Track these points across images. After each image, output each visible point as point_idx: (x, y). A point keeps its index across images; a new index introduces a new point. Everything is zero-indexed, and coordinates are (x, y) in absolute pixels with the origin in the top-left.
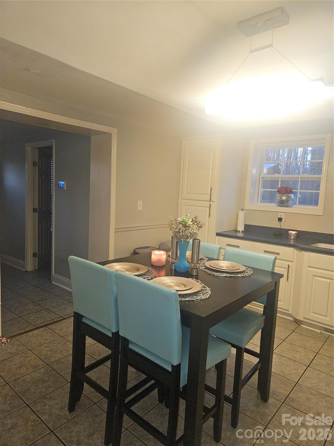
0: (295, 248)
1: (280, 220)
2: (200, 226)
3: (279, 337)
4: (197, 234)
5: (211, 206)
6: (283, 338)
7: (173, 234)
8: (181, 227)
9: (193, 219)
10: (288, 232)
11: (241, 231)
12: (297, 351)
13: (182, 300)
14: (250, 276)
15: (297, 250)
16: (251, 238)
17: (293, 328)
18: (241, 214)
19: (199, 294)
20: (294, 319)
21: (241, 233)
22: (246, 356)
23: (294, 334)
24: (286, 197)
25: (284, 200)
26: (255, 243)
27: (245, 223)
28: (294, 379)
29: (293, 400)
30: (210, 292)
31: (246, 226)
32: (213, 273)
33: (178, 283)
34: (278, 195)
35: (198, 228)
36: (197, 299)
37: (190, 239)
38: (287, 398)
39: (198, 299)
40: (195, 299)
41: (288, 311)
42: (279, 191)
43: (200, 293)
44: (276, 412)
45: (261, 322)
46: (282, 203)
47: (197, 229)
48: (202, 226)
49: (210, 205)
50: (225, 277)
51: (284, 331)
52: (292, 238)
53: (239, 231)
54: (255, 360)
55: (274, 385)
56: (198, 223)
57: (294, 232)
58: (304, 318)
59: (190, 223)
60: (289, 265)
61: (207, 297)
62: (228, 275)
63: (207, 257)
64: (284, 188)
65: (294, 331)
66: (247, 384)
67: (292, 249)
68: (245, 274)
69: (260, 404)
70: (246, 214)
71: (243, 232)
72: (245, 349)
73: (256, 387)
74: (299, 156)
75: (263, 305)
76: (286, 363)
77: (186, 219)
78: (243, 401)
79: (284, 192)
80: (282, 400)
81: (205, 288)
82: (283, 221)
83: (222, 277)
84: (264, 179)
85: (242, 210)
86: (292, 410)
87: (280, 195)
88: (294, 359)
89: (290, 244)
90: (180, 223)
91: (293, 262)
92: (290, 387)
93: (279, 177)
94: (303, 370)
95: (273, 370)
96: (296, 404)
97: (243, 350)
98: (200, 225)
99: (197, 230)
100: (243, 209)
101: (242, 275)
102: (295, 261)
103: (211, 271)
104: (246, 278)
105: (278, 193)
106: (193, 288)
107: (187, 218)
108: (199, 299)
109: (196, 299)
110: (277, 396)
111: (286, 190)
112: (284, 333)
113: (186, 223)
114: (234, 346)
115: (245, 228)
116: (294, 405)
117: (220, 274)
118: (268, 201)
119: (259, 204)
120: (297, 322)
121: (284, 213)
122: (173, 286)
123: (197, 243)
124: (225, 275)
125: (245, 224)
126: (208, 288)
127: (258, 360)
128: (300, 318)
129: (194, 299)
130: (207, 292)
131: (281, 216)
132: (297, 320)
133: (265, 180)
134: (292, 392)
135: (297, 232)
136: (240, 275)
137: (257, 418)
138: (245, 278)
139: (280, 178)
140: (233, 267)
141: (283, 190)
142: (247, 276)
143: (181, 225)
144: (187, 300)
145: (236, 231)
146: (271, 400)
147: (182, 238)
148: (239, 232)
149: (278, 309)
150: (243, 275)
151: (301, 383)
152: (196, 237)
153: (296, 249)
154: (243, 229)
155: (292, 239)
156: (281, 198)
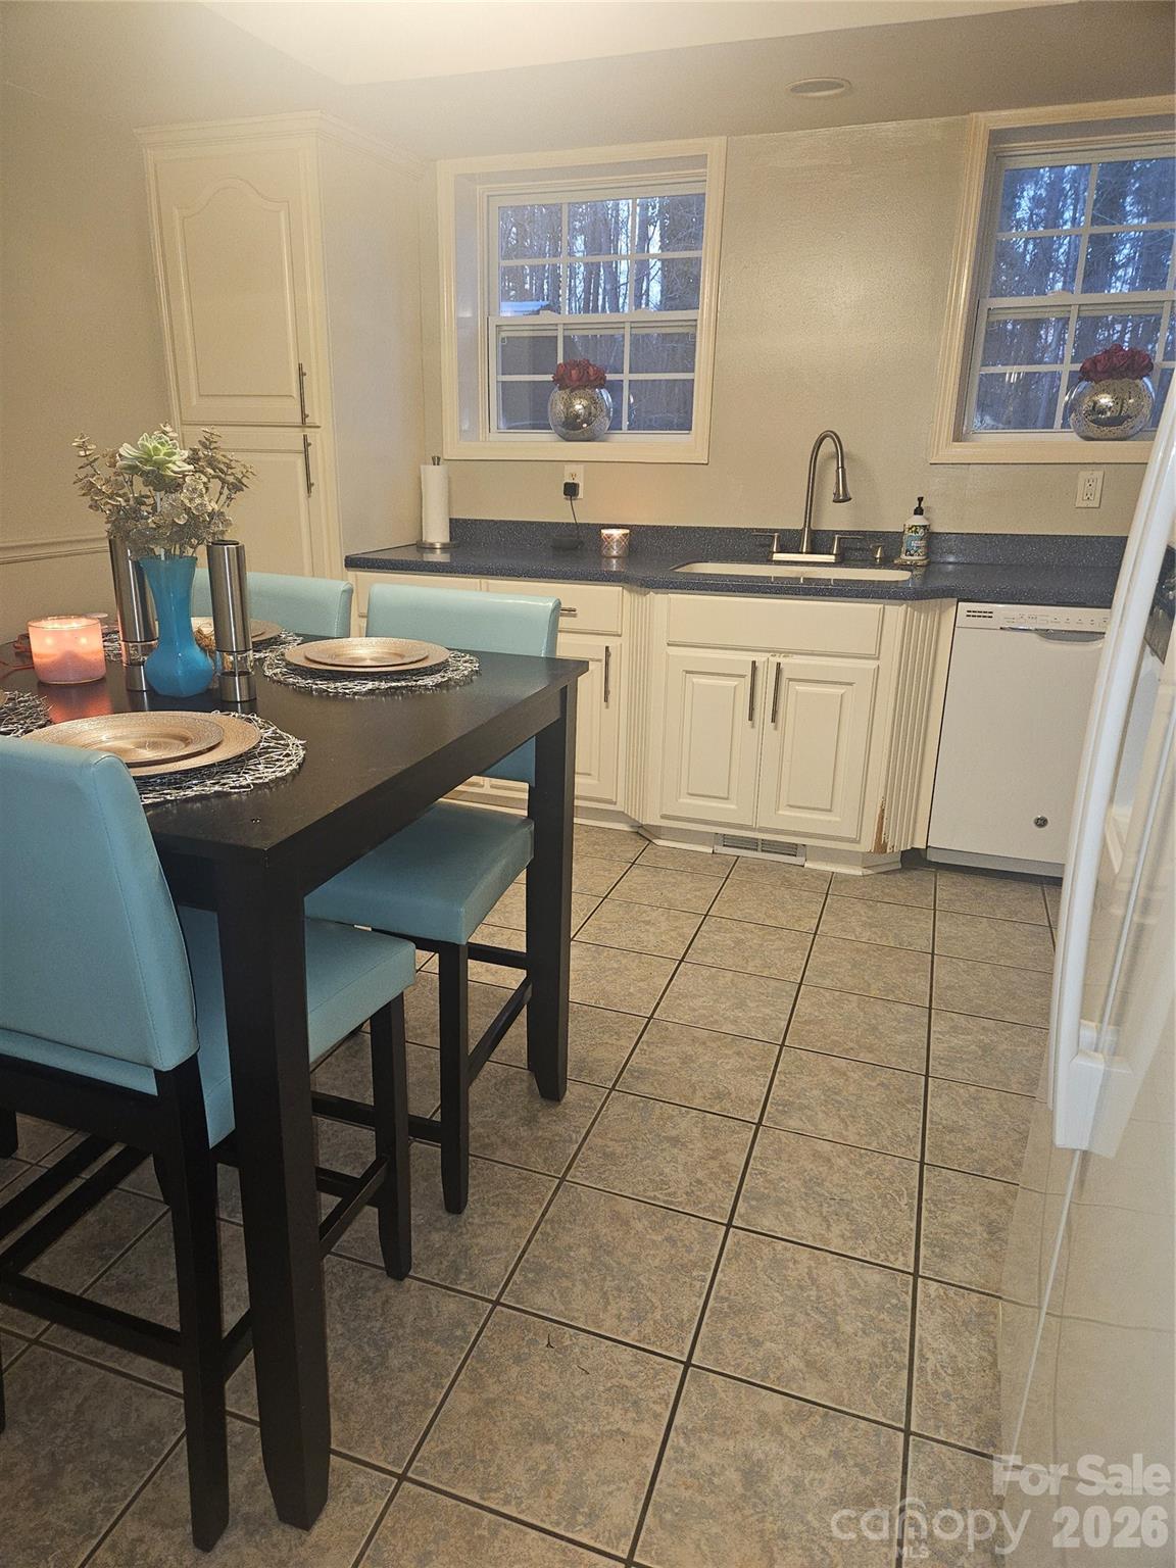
0: (626, 585)
1: (571, 490)
2: (232, 483)
3: (590, 890)
4: (227, 523)
5: (310, 444)
6: (603, 890)
7: (109, 525)
8: (146, 491)
9: (195, 451)
10: (600, 534)
11: (438, 546)
12: (648, 923)
13: (168, 797)
14: (468, 680)
15: (630, 591)
16: (477, 566)
17: (631, 856)
18: (434, 477)
19: (253, 767)
20: (632, 826)
21: (438, 551)
22: (477, 970)
23: (635, 871)
24: (585, 402)
25: (577, 416)
26: (490, 581)
27: (450, 512)
28: (640, 1011)
29: (641, 1075)
30: (302, 753)
31: (455, 524)
32: (322, 685)
33: (155, 735)
34: (558, 398)
35: (226, 491)
36: (241, 787)
37: (198, 544)
38: (622, 1072)
39: (244, 783)
40: (232, 788)
41: (615, 803)
42: (561, 381)
43: (256, 761)
44: (593, 1124)
45: (519, 846)
46: (574, 429)
47: (223, 497)
48: (244, 481)
49: (307, 445)
50: (371, 692)
51: (605, 870)
52: (614, 553)
53: (432, 544)
54: (514, 977)
55: (580, 1041)
56: (222, 471)
57: (617, 533)
58: (663, 817)
59: (179, 464)
60: (607, 648)
61: (288, 771)
62: (384, 685)
63: (298, 635)
64: (577, 365)
65: (633, 863)
66: (491, 1059)
67: (613, 591)
68: (449, 674)
69: (540, 1114)
70: (449, 478)
71: (445, 548)
72: (469, 948)
73: (524, 1063)
74: (623, 280)
75: (526, 786)
76: (616, 966)
77: (155, 448)
78: (477, 1122)
79: (578, 383)
80: (608, 1083)
81: (282, 742)
82: (581, 495)
83: (355, 694)
84: (503, 334)
85: (436, 461)
86: (641, 1104)
87: (564, 394)
88: (637, 948)
89: (609, 572)
90: (133, 469)
91: (620, 636)
92: (631, 1035)
93: (557, 325)
94: (667, 976)
95: (574, 995)
96: (652, 1084)
97: (463, 954)
98: (231, 479)
99: (221, 502)
100: (439, 458)
101: (438, 678)
102: (626, 632)
103: (311, 678)
104: (455, 687)
105: (556, 389)
106: (224, 744)
107: (162, 444)
108: (248, 786)
109: (232, 785)
110: (591, 1072)
111: (582, 374)
112: (606, 873)
113: (161, 465)
114: (423, 944)
115: (451, 532)
116: (644, 1088)
117: (350, 685)
118: (528, 423)
119: (494, 436)
120: (644, 834)
121: (582, 466)
122: (130, 749)
123: (228, 560)
124: (370, 685)
125: (451, 520)
126: (292, 740)
127: (521, 975)
128: (651, 819)
129: (226, 789)
130: (288, 755)
131: (573, 476)
132: (641, 826)
133: (508, 338)
134: (637, 1050)
135: (628, 531)
136: (429, 681)
137: (533, 1159)
138: (448, 690)
139: (560, 328)
140: (402, 656)
141: (573, 372)
142: (457, 683)
143: (138, 480)
144: (194, 793)
145: (422, 547)
146: (573, 1092)
147: (154, 539)
148: (432, 548)
149: (576, 801)
150: (441, 680)
151: (664, 1017)
152: (223, 533)
153: (627, 590)
154: (447, 540)
155: (614, 557)
156: (569, 405)
